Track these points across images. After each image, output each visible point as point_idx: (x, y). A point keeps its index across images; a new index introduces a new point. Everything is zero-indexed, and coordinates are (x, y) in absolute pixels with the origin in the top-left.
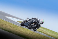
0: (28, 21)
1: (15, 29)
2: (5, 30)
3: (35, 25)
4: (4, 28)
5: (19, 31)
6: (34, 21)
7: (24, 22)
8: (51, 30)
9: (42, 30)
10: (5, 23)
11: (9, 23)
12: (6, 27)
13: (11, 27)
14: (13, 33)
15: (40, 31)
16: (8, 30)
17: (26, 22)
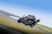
0: (25, 18)
1: (18, 27)
2: (9, 28)
3: (31, 22)
4: (7, 26)
5: (21, 29)
6: (31, 18)
7: (21, 19)
8: (50, 28)
9: (42, 28)
10: (9, 22)
11: (12, 22)
12: (10, 25)
13: (14, 25)
14: (16, 30)
15: (40, 28)
16: (11, 28)
17: (23, 19)
